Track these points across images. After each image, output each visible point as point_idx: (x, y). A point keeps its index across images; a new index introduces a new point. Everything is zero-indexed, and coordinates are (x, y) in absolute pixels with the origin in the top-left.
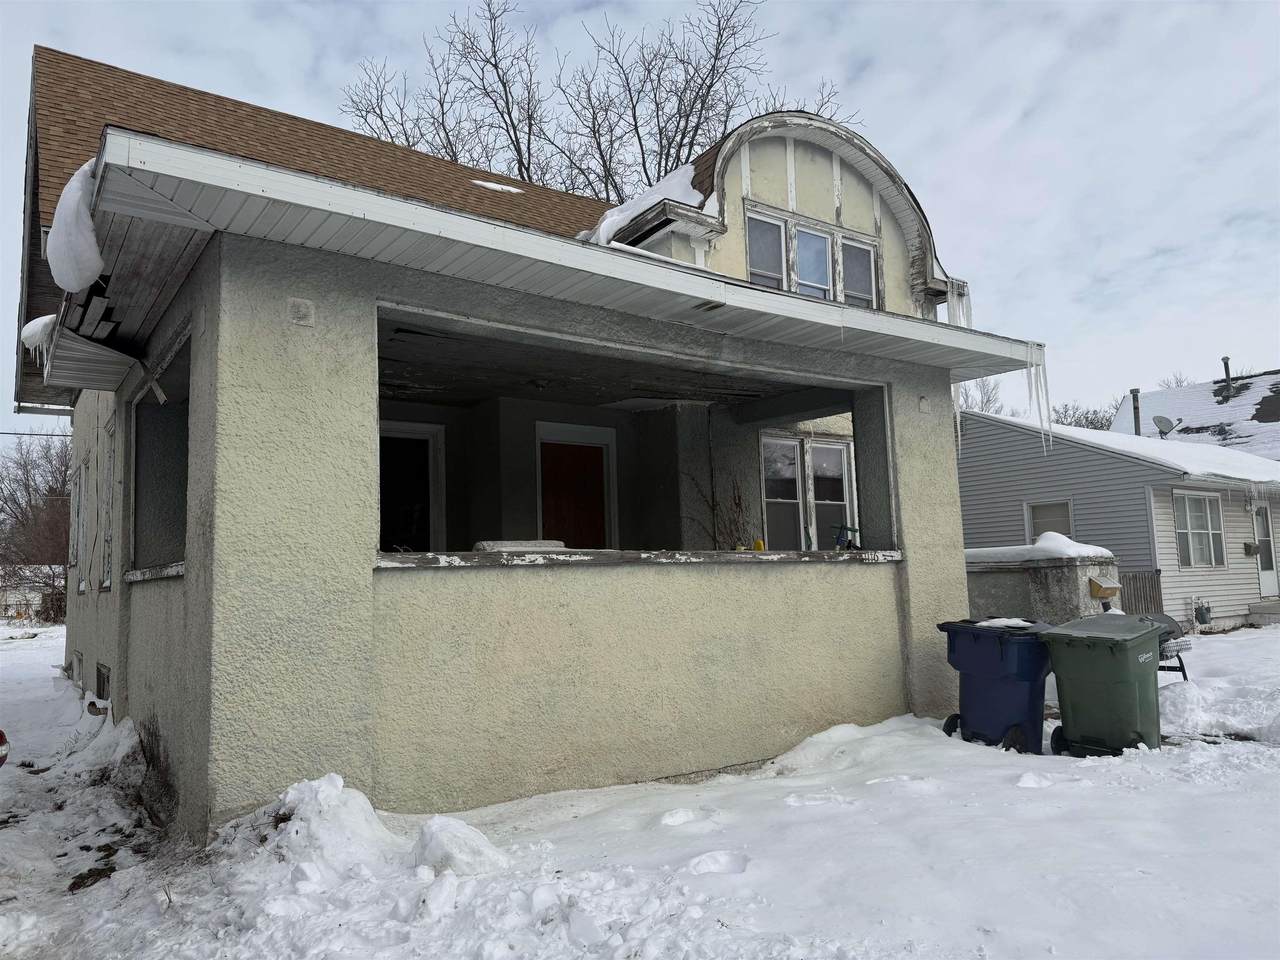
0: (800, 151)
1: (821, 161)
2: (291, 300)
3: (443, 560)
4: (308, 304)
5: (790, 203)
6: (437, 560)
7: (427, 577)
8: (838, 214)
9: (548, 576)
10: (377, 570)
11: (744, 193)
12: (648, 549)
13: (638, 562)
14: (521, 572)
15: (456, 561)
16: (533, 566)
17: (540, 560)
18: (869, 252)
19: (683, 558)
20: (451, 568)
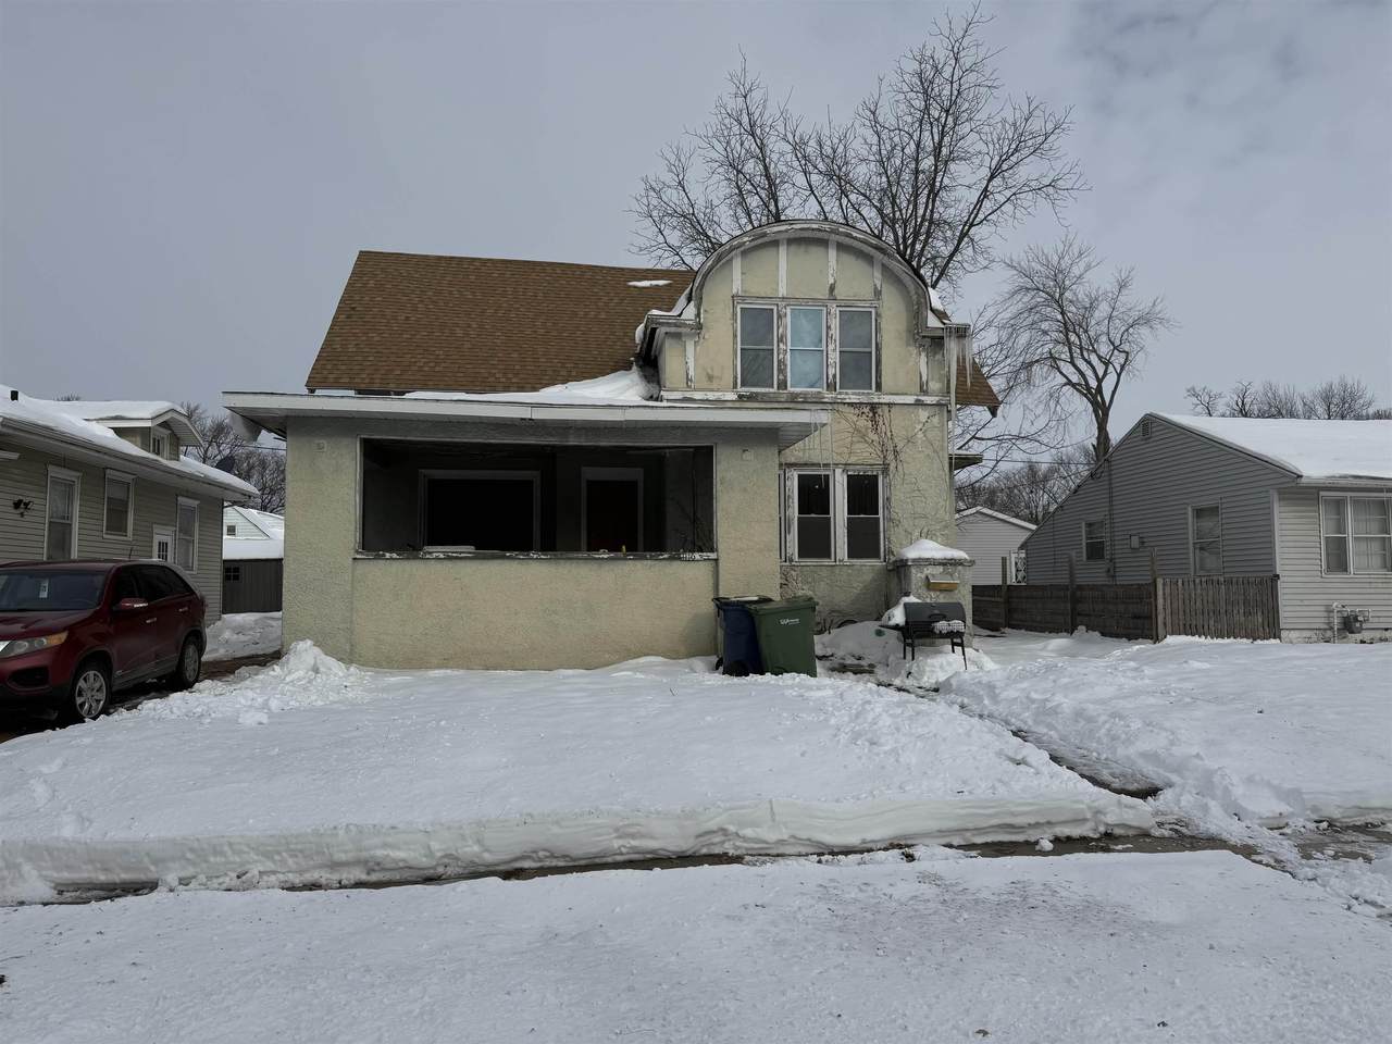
0: (793, 248)
1: (816, 251)
2: (317, 442)
3: (388, 555)
4: (324, 442)
5: (780, 289)
6: (384, 555)
7: (381, 563)
8: (832, 288)
9: (449, 564)
10: (355, 559)
11: (735, 291)
12: (509, 550)
13: (504, 557)
14: (433, 562)
15: (395, 556)
16: (437, 558)
17: (442, 556)
18: (871, 312)
19: (535, 556)
20: (391, 558)
